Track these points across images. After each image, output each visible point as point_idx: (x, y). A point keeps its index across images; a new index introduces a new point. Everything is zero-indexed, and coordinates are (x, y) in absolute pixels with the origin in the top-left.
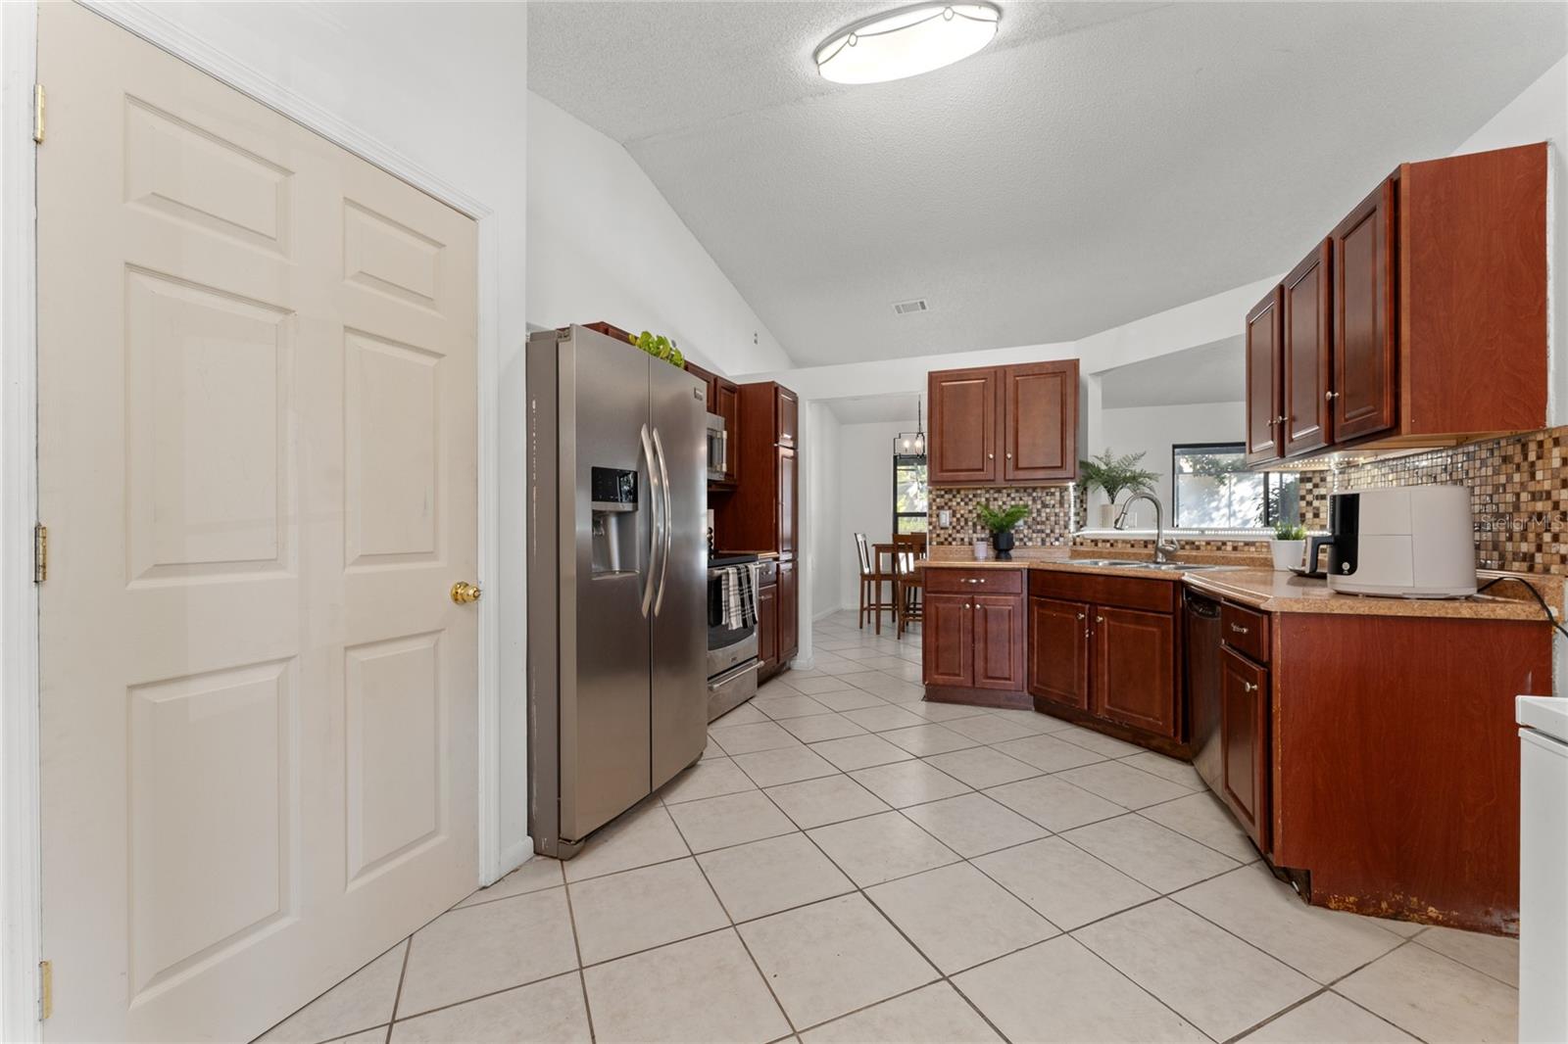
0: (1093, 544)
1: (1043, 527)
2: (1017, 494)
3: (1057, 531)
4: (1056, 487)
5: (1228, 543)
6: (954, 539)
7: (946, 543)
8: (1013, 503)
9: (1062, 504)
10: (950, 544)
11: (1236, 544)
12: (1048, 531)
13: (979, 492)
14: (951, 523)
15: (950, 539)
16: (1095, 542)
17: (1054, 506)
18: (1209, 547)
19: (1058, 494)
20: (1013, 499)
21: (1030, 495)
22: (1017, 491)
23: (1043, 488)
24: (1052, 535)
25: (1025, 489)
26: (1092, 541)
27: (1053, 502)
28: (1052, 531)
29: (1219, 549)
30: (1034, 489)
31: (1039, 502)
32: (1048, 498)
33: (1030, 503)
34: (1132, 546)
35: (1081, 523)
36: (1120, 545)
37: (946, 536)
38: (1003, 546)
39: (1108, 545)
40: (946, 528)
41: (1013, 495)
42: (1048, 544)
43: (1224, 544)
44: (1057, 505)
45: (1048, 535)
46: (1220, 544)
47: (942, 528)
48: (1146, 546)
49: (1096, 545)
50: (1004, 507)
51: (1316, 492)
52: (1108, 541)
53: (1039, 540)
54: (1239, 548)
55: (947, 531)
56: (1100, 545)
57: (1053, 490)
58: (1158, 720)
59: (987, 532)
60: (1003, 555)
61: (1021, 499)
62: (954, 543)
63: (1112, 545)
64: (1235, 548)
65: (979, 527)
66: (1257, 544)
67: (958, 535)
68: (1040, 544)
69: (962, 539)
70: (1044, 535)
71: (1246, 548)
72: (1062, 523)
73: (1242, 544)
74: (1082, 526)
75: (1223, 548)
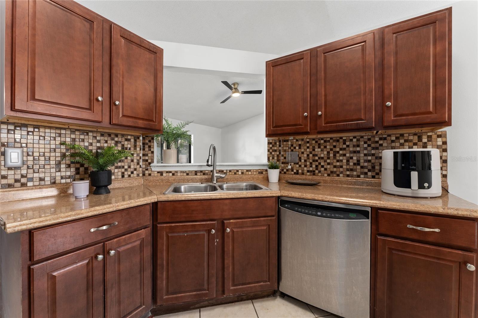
0: (159, 174)
1: (123, 164)
2: (102, 138)
3: (132, 167)
4: (131, 135)
5: (240, 171)
6: (31, 180)
7: (18, 184)
8: (98, 145)
9: (135, 146)
10: (24, 185)
11: (243, 171)
12: (126, 167)
13: (63, 132)
14: (23, 163)
15: (23, 180)
16: (161, 173)
17: (130, 149)
18: (231, 173)
19: (132, 140)
20: (99, 141)
21: (113, 139)
22: (102, 135)
23: (123, 135)
24: (129, 169)
25: (109, 135)
26: (158, 172)
27: (129, 146)
28: (129, 167)
29: (235, 174)
30: (117, 136)
31: (120, 145)
32: (126, 143)
33: (113, 145)
34: (188, 174)
35: (149, 161)
36: (179, 174)
37: (18, 177)
38: (103, 183)
39: (171, 174)
40: (18, 168)
41: (98, 138)
42: (126, 176)
43: (238, 171)
44: (132, 149)
45: (126, 170)
46: (236, 171)
47: (10, 169)
48: (196, 174)
49: (162, 175)
50: (90, 148)
51: (273, 148)
52: (170, 172)
53: (120, 174)
54: (244, 173)
55: (18, 172)
56: (164, 174)
57: (129, 137)
58: (266, 282)
59: (73, 170)
60: (103, 190)
61: (106, 142)
62: (30, 184)
63: (173, 174)
64: (242, 173)
65: (63, 166)
66: (252, 171)
67: (36, 175)
68: (120, 177)
69: (41, 179)
70: (123, 170)
71: (247, 173)
72: (135, 161)
73: (245, 171)
74: (150, 163)
75: (237, 173)
